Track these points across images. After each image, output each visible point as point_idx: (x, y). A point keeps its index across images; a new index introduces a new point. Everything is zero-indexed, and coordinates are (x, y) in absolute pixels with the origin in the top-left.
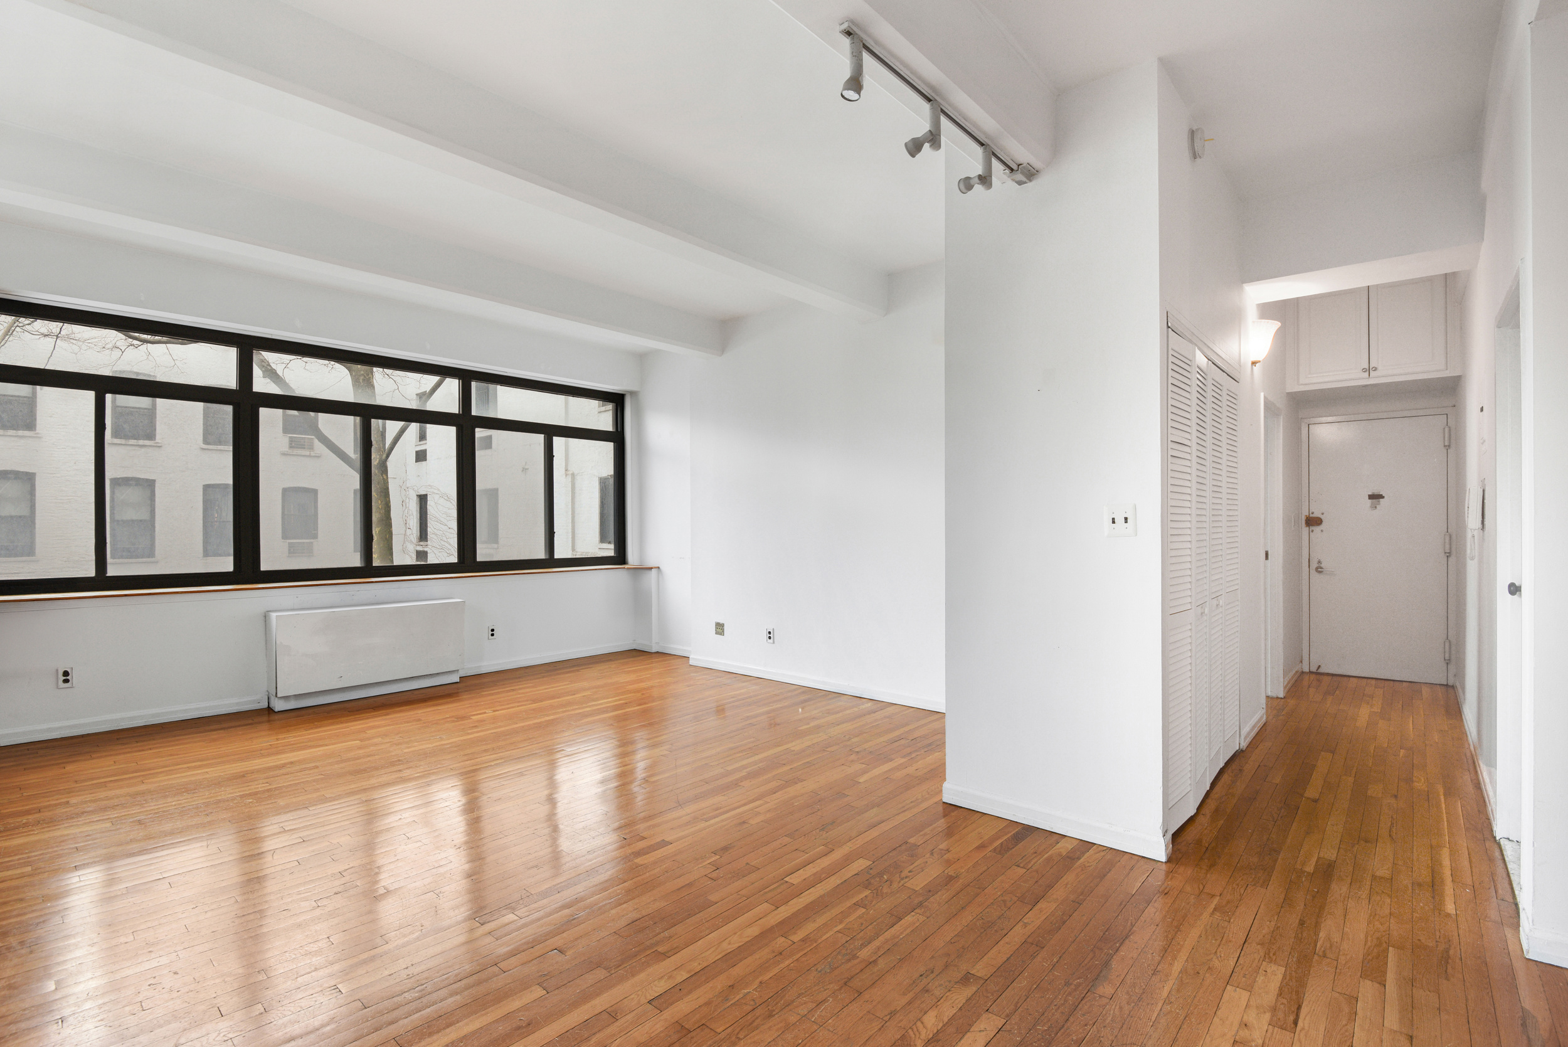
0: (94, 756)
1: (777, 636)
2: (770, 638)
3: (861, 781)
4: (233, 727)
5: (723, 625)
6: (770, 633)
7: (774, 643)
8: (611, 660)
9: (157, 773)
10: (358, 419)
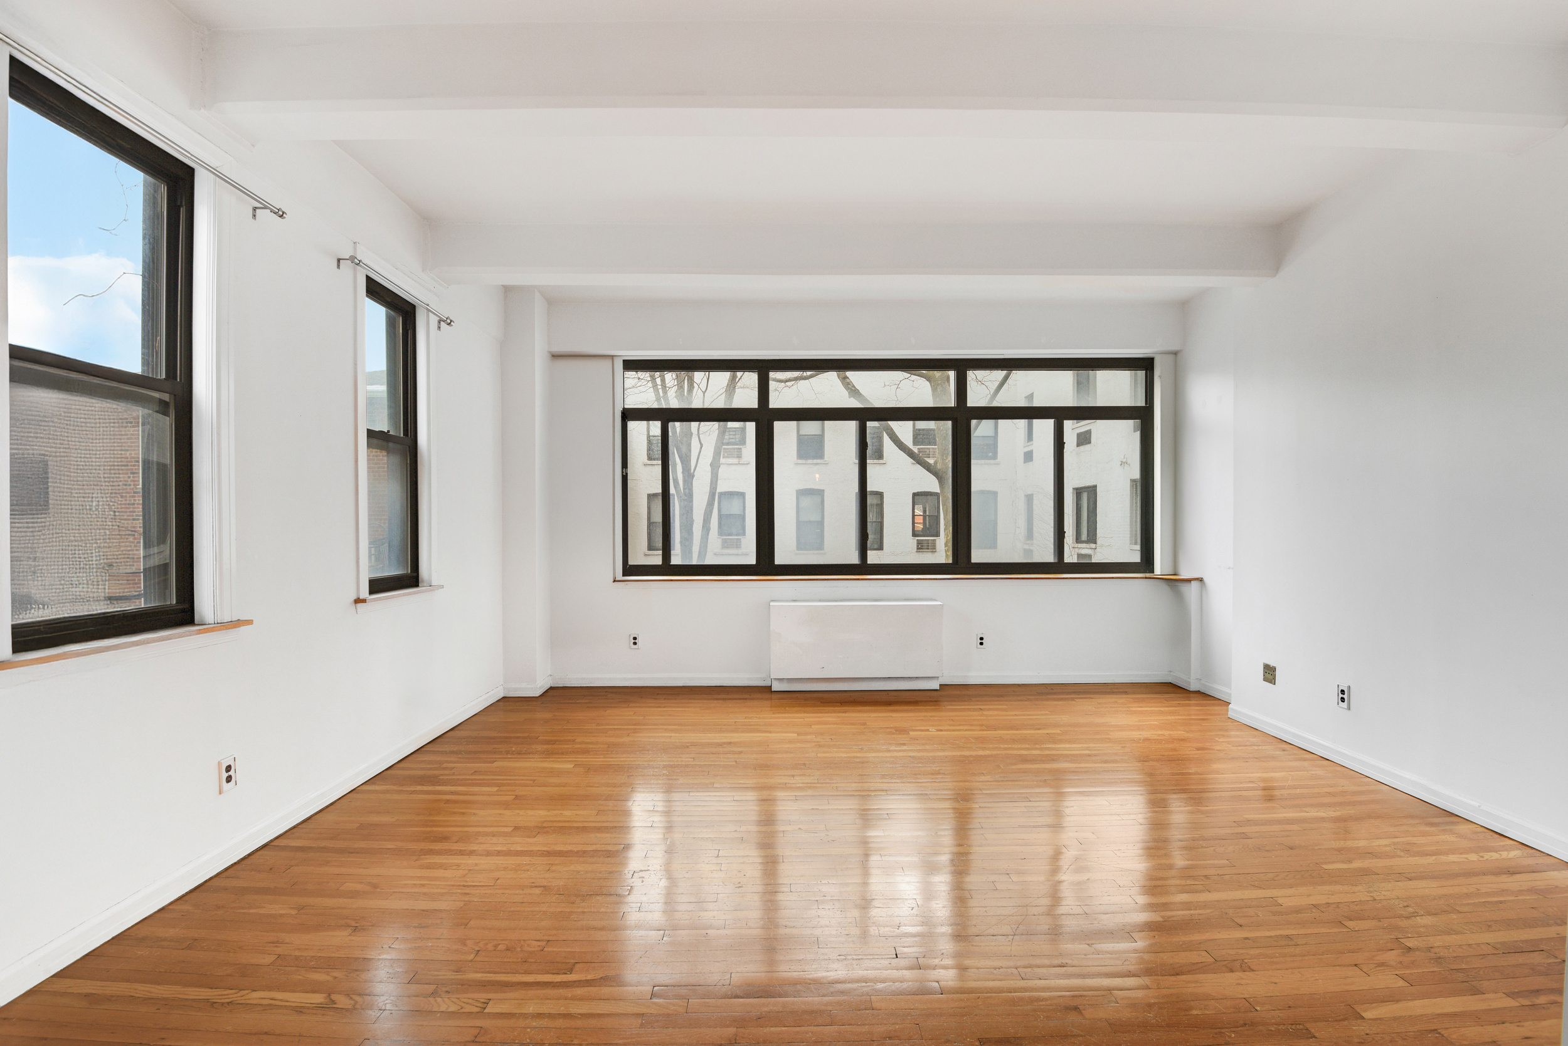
0: (631, 705)
1: (1354, 697)
2: (1343, 700)
3: (1368, 1015)
4: (730, 699)
5: (1273, 669)
6: (1343, 692)
7: (1349, 708)
8: (1126, 693)
9: (657, 729)
10: (858, 422)
